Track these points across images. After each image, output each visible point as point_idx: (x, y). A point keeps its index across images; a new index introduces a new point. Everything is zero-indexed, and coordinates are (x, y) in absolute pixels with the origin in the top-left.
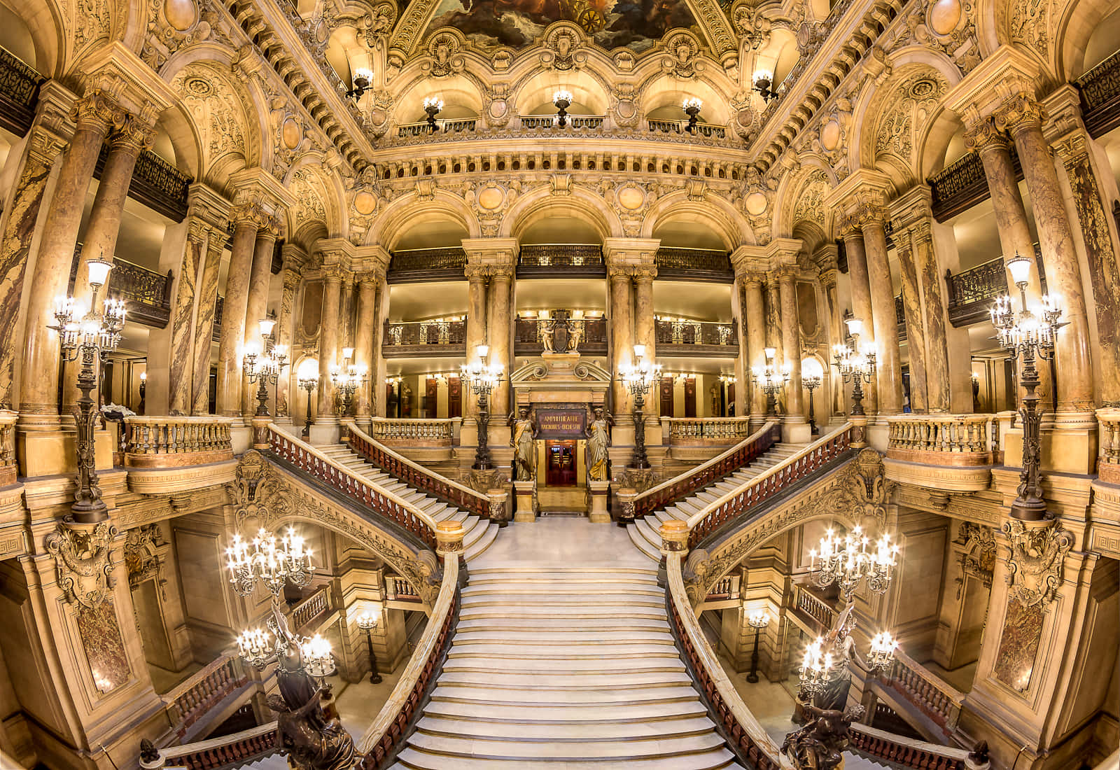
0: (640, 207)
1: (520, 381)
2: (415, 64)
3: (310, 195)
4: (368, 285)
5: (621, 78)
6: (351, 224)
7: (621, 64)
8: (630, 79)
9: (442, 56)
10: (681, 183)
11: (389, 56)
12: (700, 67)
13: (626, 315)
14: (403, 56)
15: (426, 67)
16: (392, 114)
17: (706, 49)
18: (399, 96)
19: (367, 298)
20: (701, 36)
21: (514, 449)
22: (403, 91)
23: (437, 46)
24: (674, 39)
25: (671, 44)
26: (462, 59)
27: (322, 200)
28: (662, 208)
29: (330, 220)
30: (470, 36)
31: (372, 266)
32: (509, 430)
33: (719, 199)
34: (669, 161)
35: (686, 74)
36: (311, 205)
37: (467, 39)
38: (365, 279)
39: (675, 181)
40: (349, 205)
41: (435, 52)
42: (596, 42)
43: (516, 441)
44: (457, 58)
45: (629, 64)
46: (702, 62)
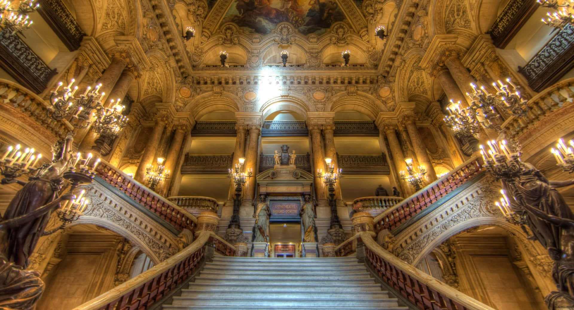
0: (323, 99)
1: (261, 179)
2: (215, 38)
3: (155, 81)
4: (181, 131)
5: (311, 46)
6: (176, 101)
7: (311, 40)
8: (316, 46)
9: (228, 35)
10: (343, 88)
11: (203, 32)
12: (349, 38)
13: (320, 148)
14: (210, 34)
15: (220, 39)
16: (203, 59)
17: (351, 30)
18: (207, 51)
19: (179, 138)
20: (349, 24)
21: (255, 219)
22: (209, 49)
23: (226, 30)
24: (336, 27)
25: (335, 30)
26: (238, 37)
27: (162, 84)
28: (334, 99)
29: (164, 95)
30: (242, 28)
31: (184, 122)
32: (253, 208)
33: (364, 93)
34: (337, 79)
35: (342, 42)
36: (155, 87)
37: (240, 29)
38: (180, 128)
39: (340, 87)
40: (177, 90)
41: (225, 33)
42: (299, 31)
43: (257, 214)
44: (235, 37)
45: (315, 40)
46: (350, 36)
